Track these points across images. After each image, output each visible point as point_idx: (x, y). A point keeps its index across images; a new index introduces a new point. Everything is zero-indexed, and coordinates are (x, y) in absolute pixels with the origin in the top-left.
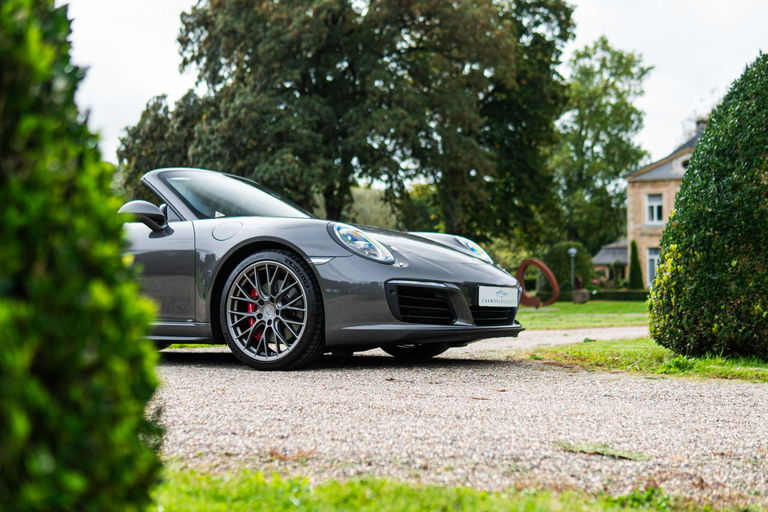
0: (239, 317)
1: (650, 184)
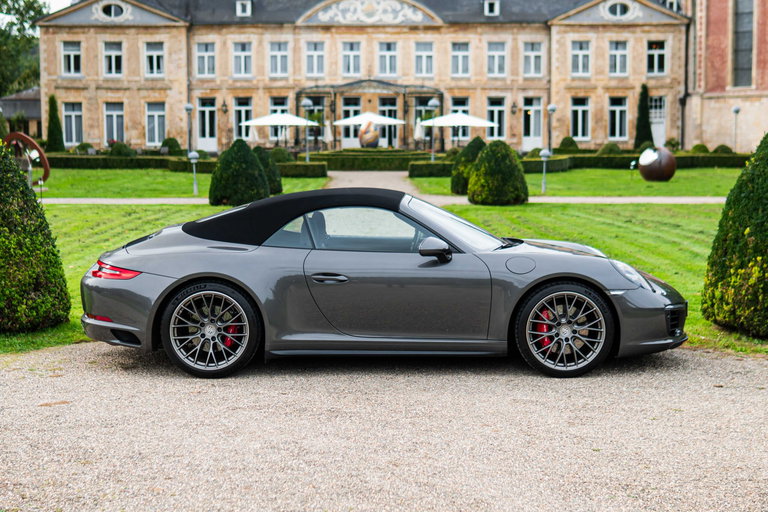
1: (67, 30)
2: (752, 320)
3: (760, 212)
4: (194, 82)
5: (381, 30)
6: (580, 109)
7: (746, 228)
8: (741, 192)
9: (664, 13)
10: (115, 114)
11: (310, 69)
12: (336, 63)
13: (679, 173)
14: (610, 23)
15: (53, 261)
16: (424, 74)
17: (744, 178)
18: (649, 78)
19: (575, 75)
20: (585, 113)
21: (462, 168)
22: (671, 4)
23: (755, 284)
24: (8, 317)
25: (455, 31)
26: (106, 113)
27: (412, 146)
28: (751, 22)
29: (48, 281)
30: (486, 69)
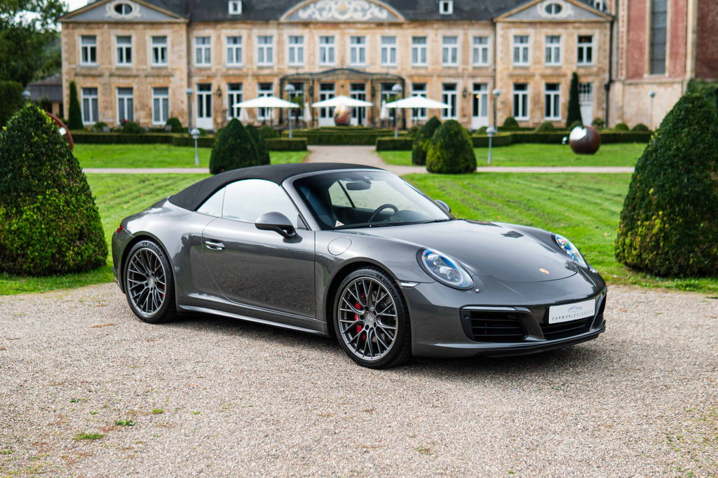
0: (349, 324)
1: (84, 25)
2: (655, 261)
3: (662, 176)
4: (193, 70)
5: (352, 25)
6: (521, 93)
7: (650, 188)
8: (646, 160)
9: (591, 12)
10: (126, 97)
11: (292, 59)
12: (314, 54)
13: (603, 148)
14: (546, 21)
15: (93, 216)
16: (389, 64)
17: (650, 149)
18: (579, 67)
19: (517, 64)
20: (524, 97)
21: (421, 143)
22: (598, 4)
23: (657, 233)
24: (59, 261)
25: (415, 27)
26: (118, 96)
27: (378, 125)
28: (665, 20)
29: (89, 232)
30: (441, 59)
